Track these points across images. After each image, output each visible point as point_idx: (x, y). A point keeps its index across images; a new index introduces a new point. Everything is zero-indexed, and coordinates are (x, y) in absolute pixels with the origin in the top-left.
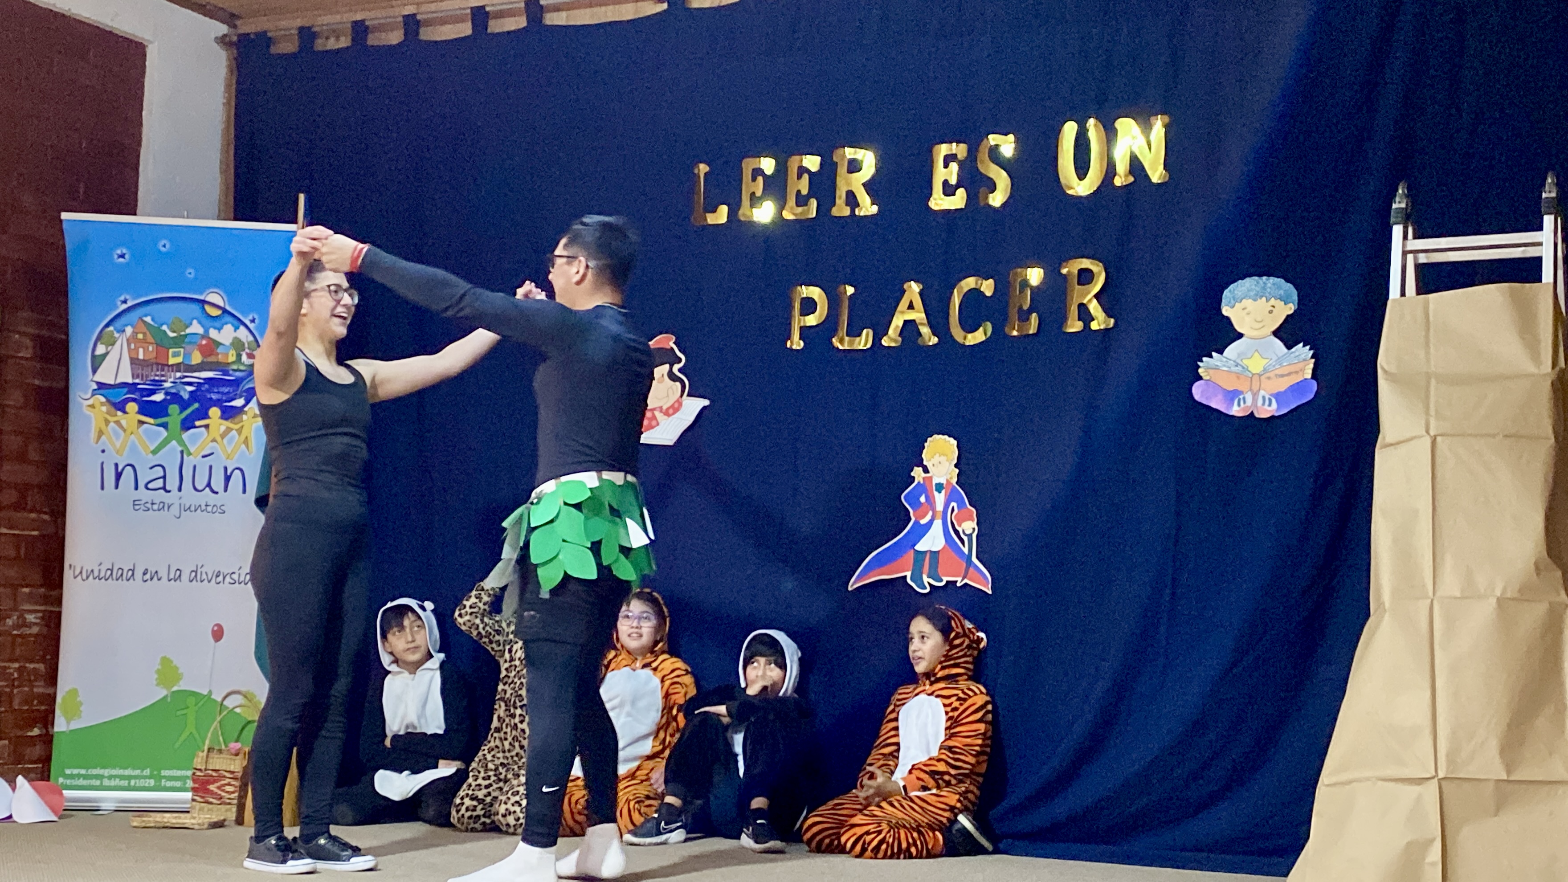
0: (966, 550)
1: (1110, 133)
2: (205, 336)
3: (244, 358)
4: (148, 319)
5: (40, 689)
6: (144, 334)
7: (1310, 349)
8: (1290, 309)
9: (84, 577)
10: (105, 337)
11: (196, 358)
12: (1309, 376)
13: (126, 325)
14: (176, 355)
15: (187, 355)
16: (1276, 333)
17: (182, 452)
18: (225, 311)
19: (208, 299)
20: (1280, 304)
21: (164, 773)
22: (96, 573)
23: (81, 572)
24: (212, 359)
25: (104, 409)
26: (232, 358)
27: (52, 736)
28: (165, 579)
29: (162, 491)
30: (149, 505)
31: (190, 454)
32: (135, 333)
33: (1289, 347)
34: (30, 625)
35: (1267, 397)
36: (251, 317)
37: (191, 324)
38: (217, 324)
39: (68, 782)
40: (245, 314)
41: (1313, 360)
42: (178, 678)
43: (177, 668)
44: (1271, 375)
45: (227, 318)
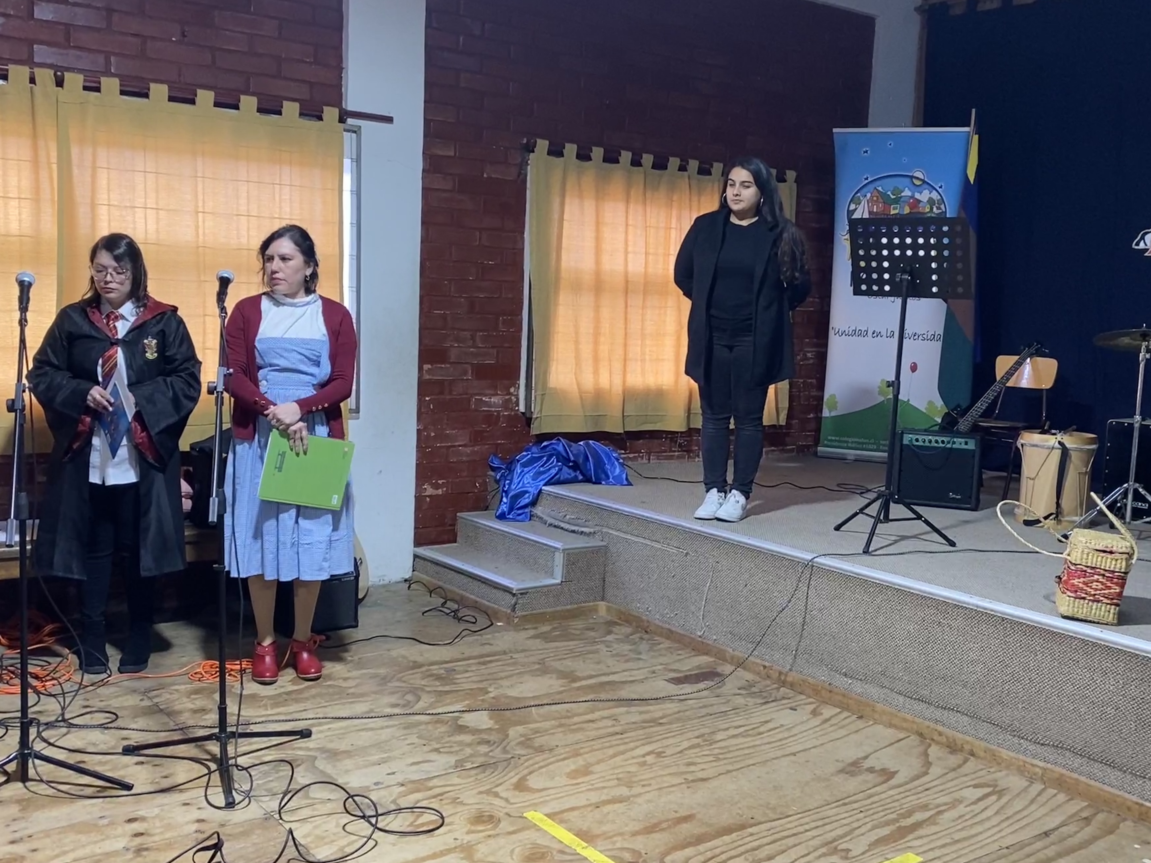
2: (912, 197)
3: (935, 209)
4: (880, 189)
5: (814, 393)
6: (877, 197)
10: (854, 200)
11: (907, 211)
13: (867, 193)
14: (894, 209)
15: (902, 208)
18: (924, 182)
19: (915, 175)
21: (882, 442)
22: (847, 333)
23: (839, 332)
24: (915, 211)
26: (927, 210)
27: (821, 418)
28: (884, 336)
32: (872, 197)
34: (809, 359)
36: (939, 184)
37: (904, 190)
38: (920, 190)
39: (829, 443)
40: (936, 184)
45: (926, 186)
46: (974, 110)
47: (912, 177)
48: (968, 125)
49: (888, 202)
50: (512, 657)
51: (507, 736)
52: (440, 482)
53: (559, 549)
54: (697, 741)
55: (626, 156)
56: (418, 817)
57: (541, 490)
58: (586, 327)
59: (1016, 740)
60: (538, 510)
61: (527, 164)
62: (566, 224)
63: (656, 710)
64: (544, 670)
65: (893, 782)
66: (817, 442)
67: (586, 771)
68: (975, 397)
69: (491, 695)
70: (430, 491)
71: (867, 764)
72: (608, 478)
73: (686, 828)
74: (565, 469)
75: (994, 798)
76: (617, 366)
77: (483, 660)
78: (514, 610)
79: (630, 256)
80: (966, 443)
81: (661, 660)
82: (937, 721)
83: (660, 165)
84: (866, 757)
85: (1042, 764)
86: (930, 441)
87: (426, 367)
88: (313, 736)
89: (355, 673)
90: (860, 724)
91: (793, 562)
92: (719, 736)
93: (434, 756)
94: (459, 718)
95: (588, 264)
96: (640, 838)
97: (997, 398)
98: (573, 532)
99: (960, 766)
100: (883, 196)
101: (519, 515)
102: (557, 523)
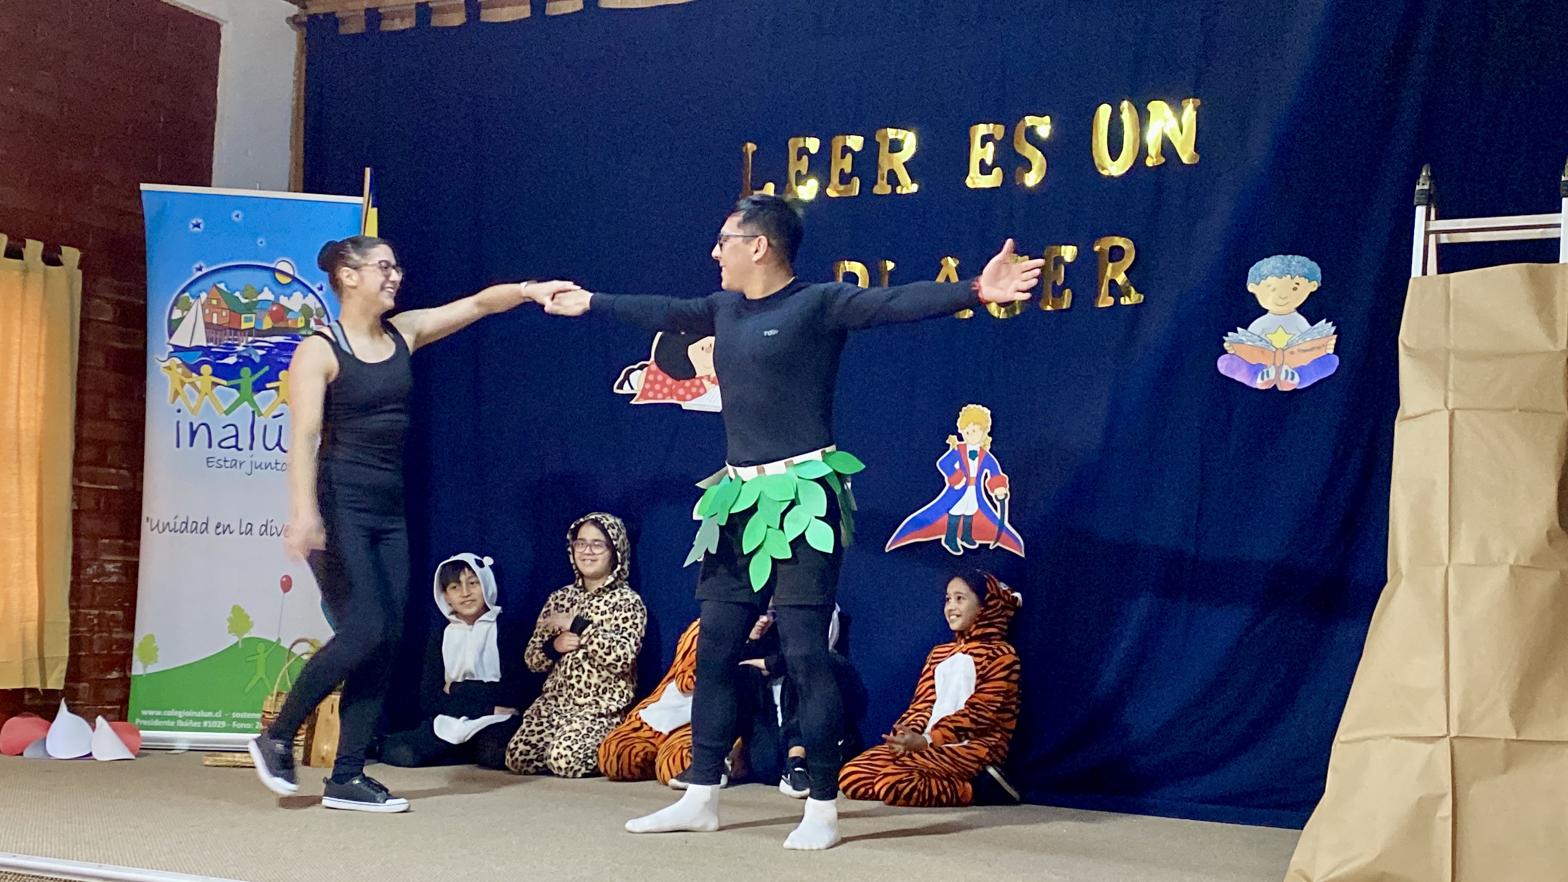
0: (998, 515)
1: (1143, 117)
2: (276, 302)
3: (312, 324)
4: (222, 286)
5: (119, 634)
6: (218, 300)
7: (1333, 325)
8: (1314, 286)
9: (161, 529)
10: (180, 303)
11: (267, 324)
12: (1331, 351)
13: (201, 291)
14: (248, 320)
15: (259, 321)
16: (1299, 310)
17: (253, 412)
18: (294, 279)
19: (278, 267)
20: (1303, 281)
21: (235, 715)
22: (172, 527)
23: (158, 525)
24: (282, 324)
25: (180, 370)
26: (301, 324)
27: (130, 679)
28: (237, 533)
29: (234, 449)
30: (222, 463)
31: (260, 415)
32: (209, 299)
33: (1312, 322)
34: (110, 574)
35: (1290, 370)
36: (318, 285)
37: (262, 291)
38: (288, 291)
39: (145, 723)
40: (313, 283)
41: (1336, 336)
42: (250, 625)
43: (249, 617)
44: (1295, 349)
45: (296, 286)
46: (368, 171)
47: (274, 270)
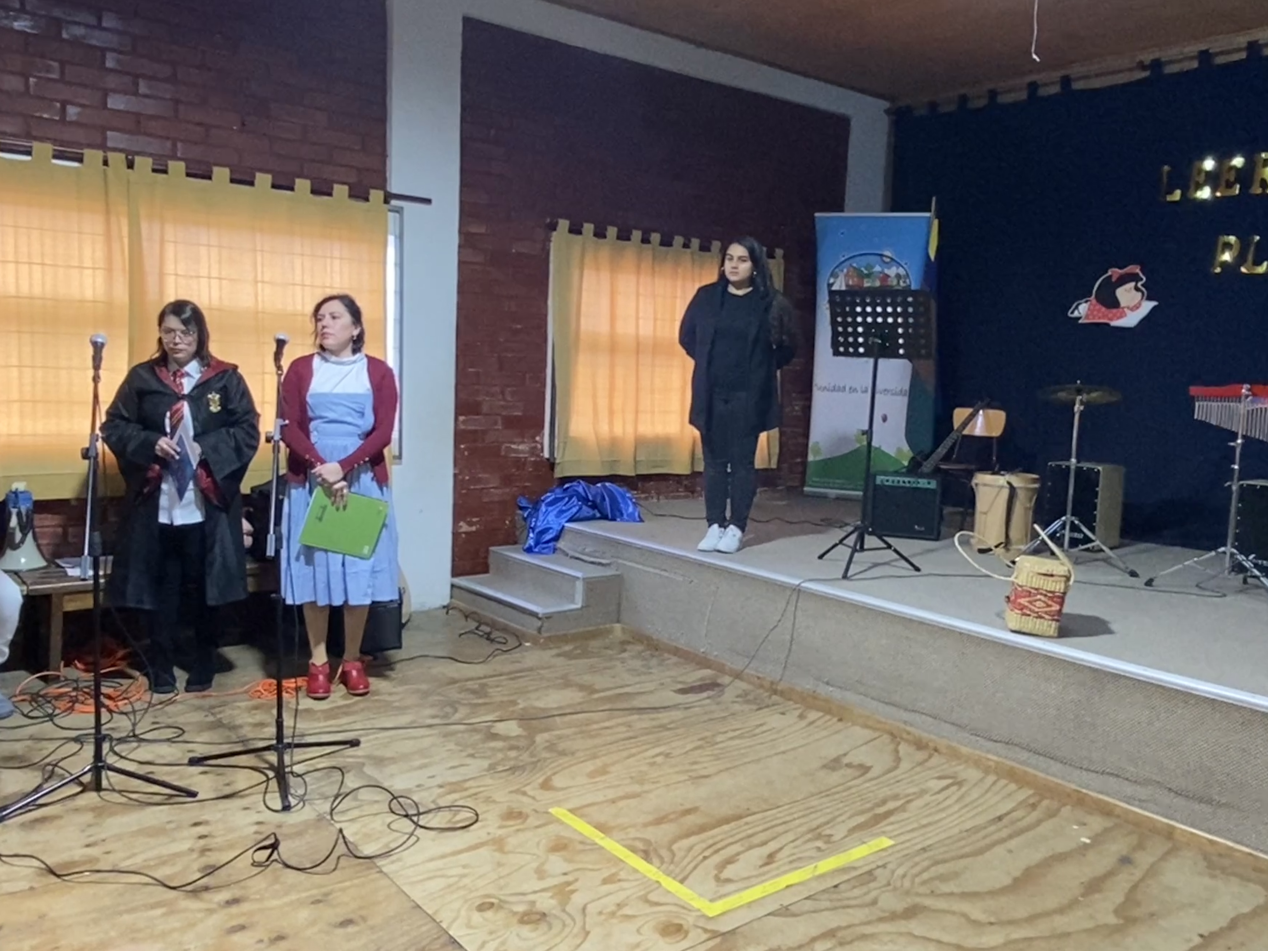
2: (882, 272)
4: (855, 265)
5: (801, 440)
6: (853, 272)
9: (822, 390)
10: (833, 275)
11: (878, 284)
13: (844, 268)
14: (867, 282)
15: (873, 281)
18: (892, 259)
19: (884, 253)
22: (828, 388)
24: (885, 284)
26: (895, 283)
27: (806, 462)
28: (860, 392)
32: (848, 272)
34: (797, 411)
37: (875, 266)
38: (889, 266)
39: (814, 484)
45: (893, 263)
46: (934, 199)
47: (882, 255)
48: (930, 211)
49: (862, 276)
50: (539, 674)
51: (534, 742)
52: (474, 520)
53: (578, 578)
54: (700, 743)
55: (637, 235)
56: (455, 815)
57: (563, 527)
58: (602, 382)
59: (973, 738)
60: (561, 544)
61: (550, 241)
62: (584, 294)
63: (664, 717)
64: (566, 683)
65: (869, 775)
66: (803, 483)
67: (603, 771)
68: (937, 443)
69: (521, 706)
70: (464, 527)
71: (846, 760)
72: (622, 514)
73: (691, 820)
74: (584, 507)
75: (954, 788)
76: (630, 417)
77: (513, 676)
78: (539, 630)
79: (641, 322)
80: (929, 483)
81: (668, 673)
82: (905, 722)
83: (666, 242)
84: (845, 755)
85: (995, 758)
86: (899, 482)
87: (461, 418)
88: (362, 745)
89: (400, 689)
90: (840, 725)
91: (783, 587)
92: (719, 739)
93: (469, 761)
94: (493, 726)
95: (604, 328)
96: (650, 829)
97: (954, 445)
98: (592, 563)
99: (926, 761)
100: (858, 271)
101: (544, 548)
102: (577, 555)
